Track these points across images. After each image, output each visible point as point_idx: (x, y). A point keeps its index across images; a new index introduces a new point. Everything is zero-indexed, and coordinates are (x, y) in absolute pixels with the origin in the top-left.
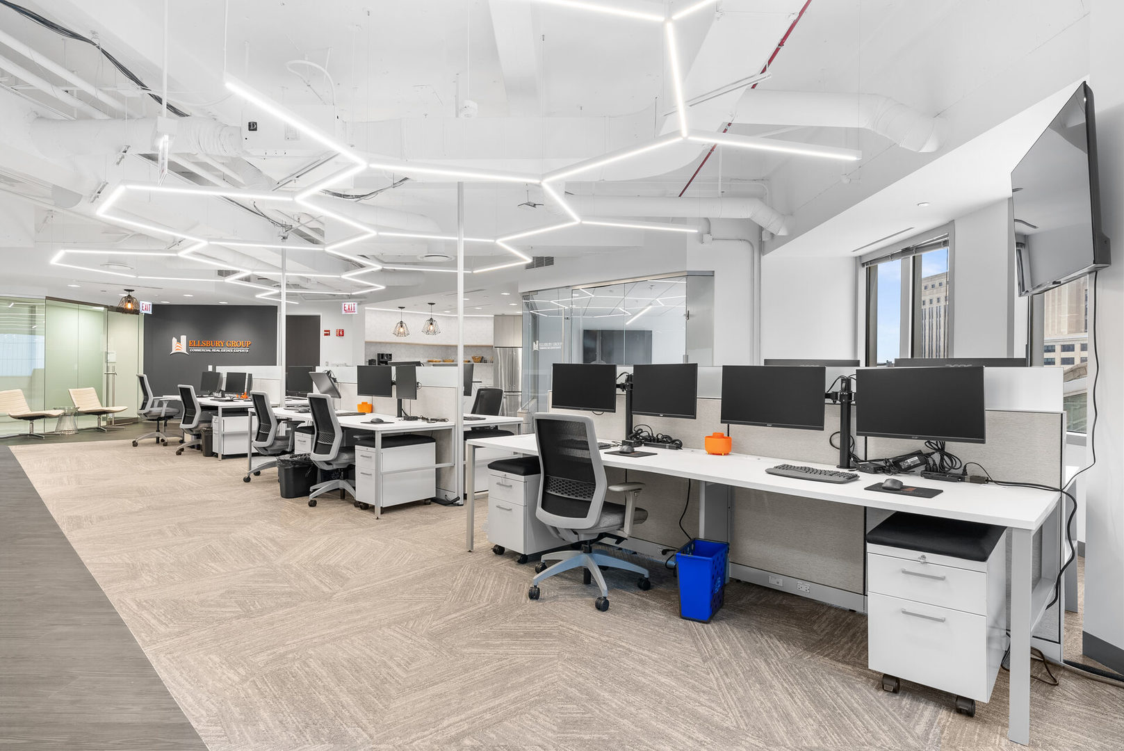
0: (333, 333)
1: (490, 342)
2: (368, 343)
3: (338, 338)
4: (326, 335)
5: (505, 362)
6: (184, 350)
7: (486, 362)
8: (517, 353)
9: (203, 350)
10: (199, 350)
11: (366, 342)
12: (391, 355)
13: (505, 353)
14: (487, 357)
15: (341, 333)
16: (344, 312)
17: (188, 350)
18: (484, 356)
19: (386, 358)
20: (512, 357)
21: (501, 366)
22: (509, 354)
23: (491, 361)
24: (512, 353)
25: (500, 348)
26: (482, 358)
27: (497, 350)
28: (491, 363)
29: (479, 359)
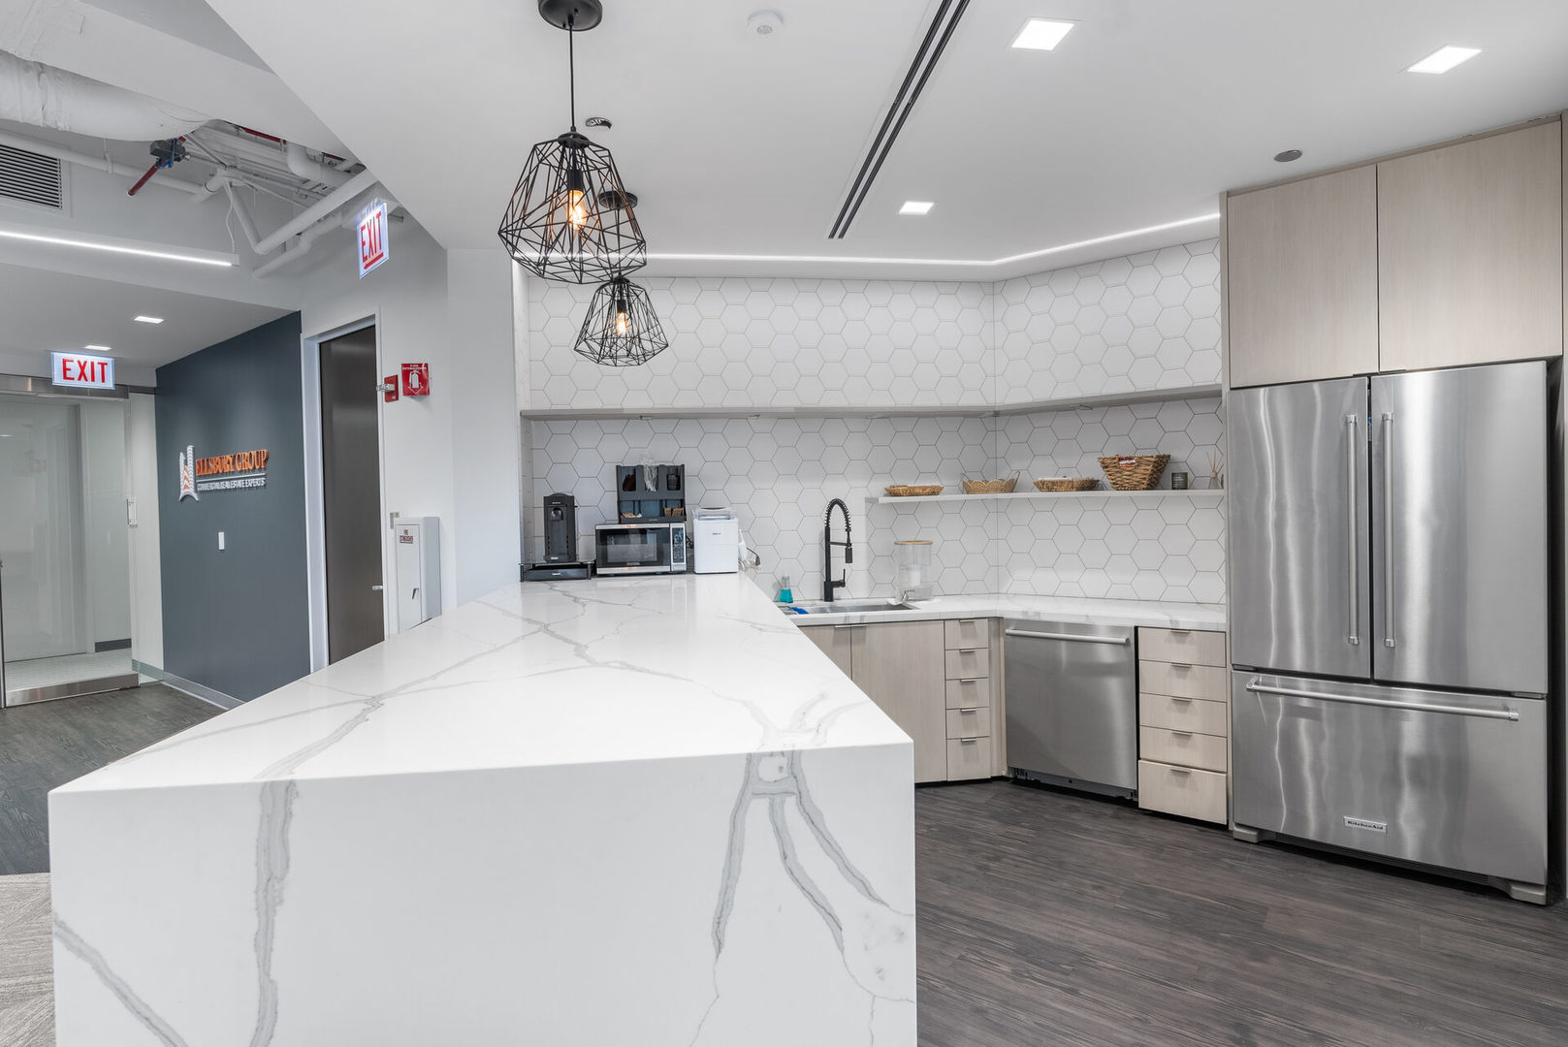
1: (1208, 372)
2: (536, 423)
4: (388, 397)
6: (192, 489)
7: (1183, 483)
11: (526, 417)
12: (677, 471)
14: (1193, 453)
15: (417, 382)
16: (362, 269)
18: (1176, 454)
19: (650, 486)
20: (1370, 443)
21: (1280, 506)
22: (1347, 424)
23: (1213, 475)
24: (1370, 415)
25: (1267, 388)
26: (1162, 463)
27: (1253, 404)
28: (1217, 488)
29: (1141, 470)
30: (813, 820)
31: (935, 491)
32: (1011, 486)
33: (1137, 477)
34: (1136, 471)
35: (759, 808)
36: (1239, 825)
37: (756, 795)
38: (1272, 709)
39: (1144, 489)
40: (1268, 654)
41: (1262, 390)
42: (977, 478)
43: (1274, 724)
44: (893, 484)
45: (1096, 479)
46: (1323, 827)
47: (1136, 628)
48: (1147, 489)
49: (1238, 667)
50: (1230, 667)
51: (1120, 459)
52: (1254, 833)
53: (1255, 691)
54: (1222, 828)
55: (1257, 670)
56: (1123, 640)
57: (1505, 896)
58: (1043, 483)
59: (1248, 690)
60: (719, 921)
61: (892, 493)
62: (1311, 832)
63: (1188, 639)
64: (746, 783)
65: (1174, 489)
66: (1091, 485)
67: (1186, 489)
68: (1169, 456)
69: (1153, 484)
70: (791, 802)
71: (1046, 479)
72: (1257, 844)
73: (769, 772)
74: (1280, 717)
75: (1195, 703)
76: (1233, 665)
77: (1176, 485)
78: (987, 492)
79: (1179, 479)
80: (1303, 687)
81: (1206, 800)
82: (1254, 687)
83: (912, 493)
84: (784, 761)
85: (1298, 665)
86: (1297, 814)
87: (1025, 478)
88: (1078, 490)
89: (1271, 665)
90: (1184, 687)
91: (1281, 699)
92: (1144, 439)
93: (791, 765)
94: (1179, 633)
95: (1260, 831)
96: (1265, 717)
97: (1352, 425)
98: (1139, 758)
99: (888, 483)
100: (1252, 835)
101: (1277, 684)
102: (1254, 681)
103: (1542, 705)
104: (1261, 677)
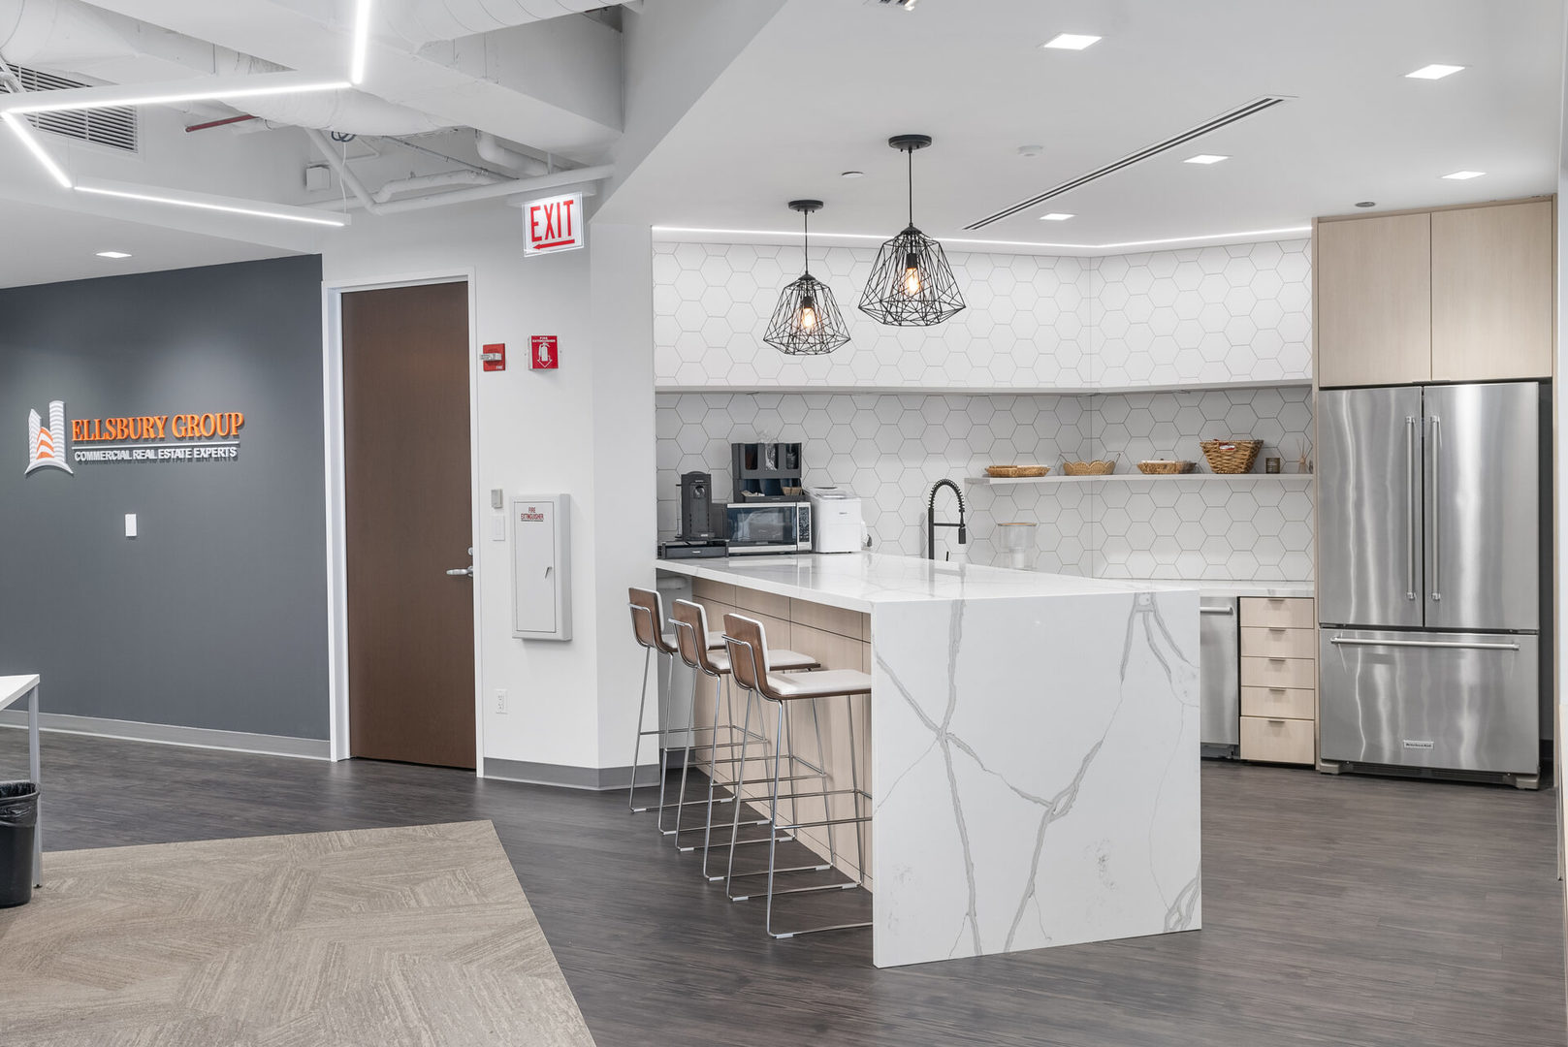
0: (518, 355)
1: (1298, 367)
2: (670, 400)
3: (540, 378)
4: (490, 366)
5: (1378, 465)
6: (59, 460)
7: (1275, 467)
8: (1448, 412)
9: (110, 455)
10: (97, 456)
11: (660, 393)
12: (795, 449)
13: (1377, 421)
14: (1283, 441)
15: (546, 355)
16: (530, 249)
17: (69, 459)
18: (1268, 440)
19: (770, 464)
20: (1423, 438)
21: (1359, 488)
22: (1406, 423)
23: (1302, 461)
24: (1423, 416)
25: (1350, 391)
26: (1258, 447)
27: (1335, 403)
28: (1306, 473)
29: (1239, 455)
30: (1160, 624)
31: (1041, 473)
32: (1111, 469)
33: (1236, 462)
34: (1236, 456)
35: (1139, 617)
36: (1325, 761)
37: (1137, 611)
38: (1352, 659)
39: (1242, 473)
40: (1348, 612)
41: (1345, 392)
42: (1072, 460)
43: (1352, 670)
44: (992, 465)
45: (1193, 462)
46: (1396, 753)
47: (1239, 598)
48: (1244, 473)
49: (1326, 626)
50: (1317, 626)
51: (1221, 444)
52: (1336, 766)
53: (1337, 643)
54: (1311, 768)
55: (1339, 626)
56: (1228, 609)
57: (1513, 787)
58: (1146, 465)
59: (1333, 642)
60: (1123, 666)
61: (994, 473)
62: (1387, 759)
63: (1283, 606)
64: (1134, 606)
65: (1267, 473)
66: (1190, 468)
67: (1278, 472)
68: (1262, 442)
69: (1249, 468)
70: (1152, 614)
71: (1149, 462)
72: (1339, 774)
73: (1143, 601)
74: (1359, 665)
75: (1289, 662)
76: (1320, 624)
77: (1270, 470)
78: (1090, 474)
79: (1272, 464)
80: (1379, 637)
81: (1297, 747)
82: (1336, 639)
83: (1021, 474)
84: (1148, 597)
85: (1374, 621)
86: (1375, 747)
87: (1122, 462)
88: (1180, 473)
89: (1351, 622)
90: (1278, 649)
91: (1360, 649)
92: (1241, 427)
93: (1152, 598)
94: (1276, 600)
95: (1341, 763)
96: (1345, 666)
97: (1410, 425)
98: (1240, 715)
99: (988, 464)
100: (1334, 768)
101: (1357, 637)
102: (1339, 636)
103: (1534, 639)
104: (1342, 632)
